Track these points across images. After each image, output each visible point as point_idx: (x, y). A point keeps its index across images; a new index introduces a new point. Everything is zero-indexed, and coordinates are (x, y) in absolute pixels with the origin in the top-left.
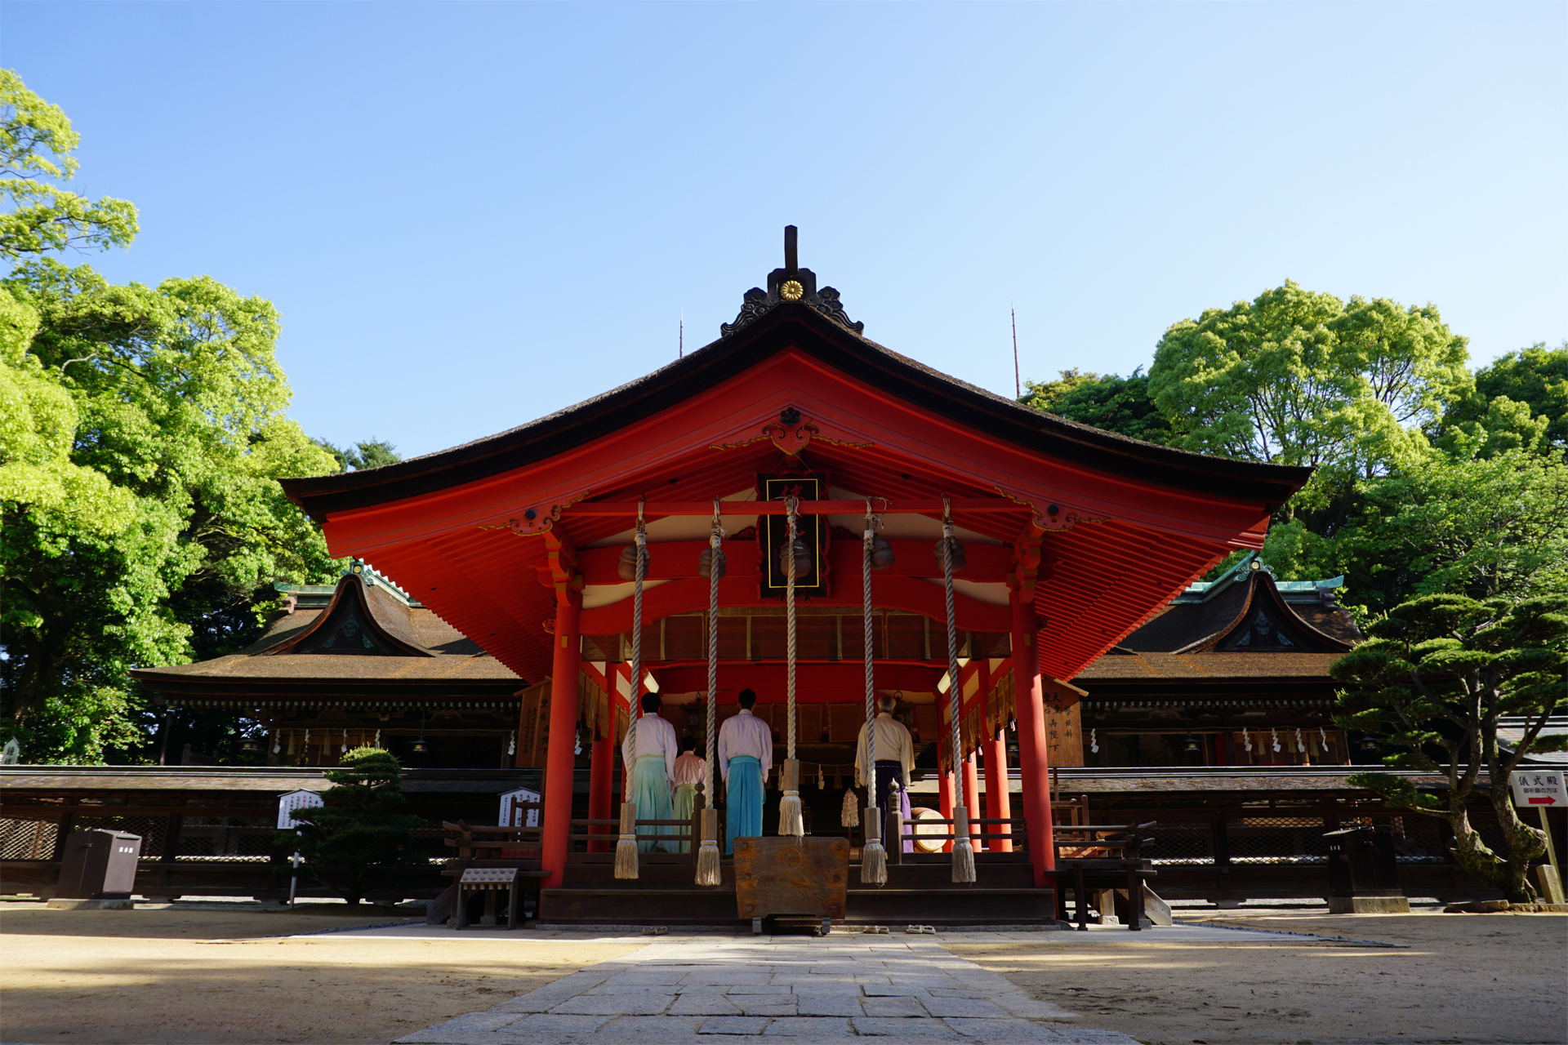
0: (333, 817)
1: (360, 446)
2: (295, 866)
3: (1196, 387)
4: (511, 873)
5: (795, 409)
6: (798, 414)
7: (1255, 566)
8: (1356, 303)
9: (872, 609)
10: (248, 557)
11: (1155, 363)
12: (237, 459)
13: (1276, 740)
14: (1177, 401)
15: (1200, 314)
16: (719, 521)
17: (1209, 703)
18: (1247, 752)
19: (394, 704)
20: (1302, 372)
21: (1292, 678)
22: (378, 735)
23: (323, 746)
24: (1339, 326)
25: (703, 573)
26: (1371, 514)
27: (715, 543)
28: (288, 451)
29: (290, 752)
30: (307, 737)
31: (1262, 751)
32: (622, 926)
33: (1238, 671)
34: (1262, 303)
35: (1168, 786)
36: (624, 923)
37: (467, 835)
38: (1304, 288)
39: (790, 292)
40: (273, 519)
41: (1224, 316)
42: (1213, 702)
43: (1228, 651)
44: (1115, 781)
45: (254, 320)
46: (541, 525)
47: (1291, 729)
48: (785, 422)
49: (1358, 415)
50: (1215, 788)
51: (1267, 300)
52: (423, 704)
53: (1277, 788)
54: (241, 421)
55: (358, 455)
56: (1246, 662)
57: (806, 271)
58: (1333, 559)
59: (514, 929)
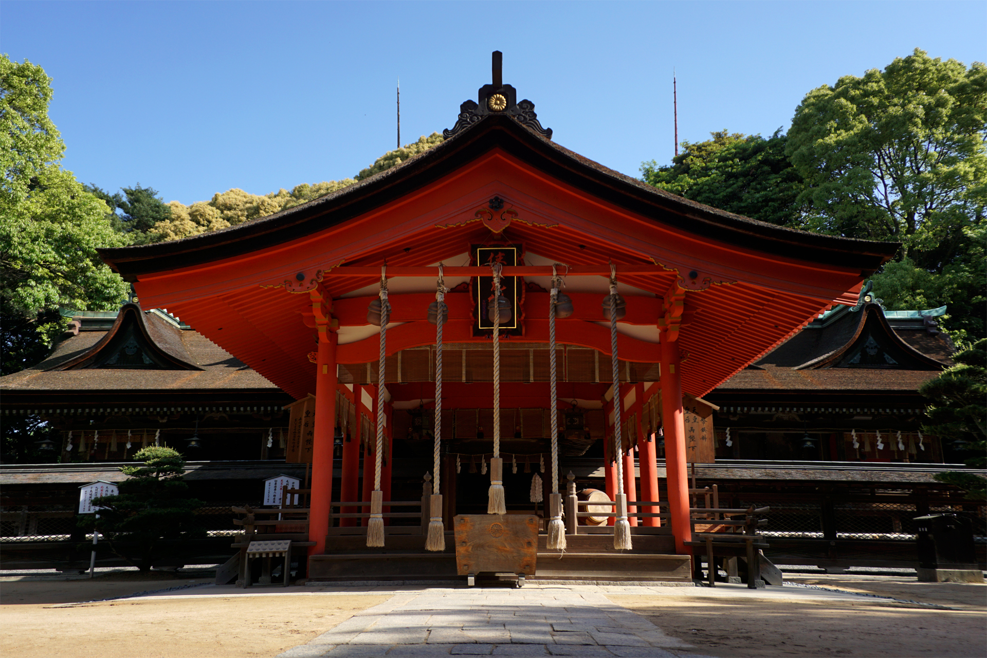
0: (129, 502)
1: (125, 191)
2: (95, 542)
3: (827, 147)
4: (286, 544)
5: (500, 197)
6: (502, 202)
7: (867, 299)
8: (976, 69)
9: (555, 344)
10: (35, 288)
11: (793, 125)
12: (19, 204)
13: (880, 440)
14: (810, 159)
15: (836, 81)
16: (443, 281)
17: (823, 410)
18: (855, 449)
19: (173, 409)
20: (921, 133)
21: (894, 391)
22: (157, 434)
23: (110, 444)
24: (959, 91)
25: (432, 320)
26: (975, 254)
27: (440, 298)
28: (65, 198)
29: (82, 449)
30: (96, 437)
31: (867, 448)
32: (370, 582)
33: (848, 385)
34: (892, 72)
35: (786, 476)
36: (372, 579)
37: (251, 516)
38: (930, 56)
39: (496, 104)
40: (56, 256)
41: (856, 84)
42: (826, 409)
43: (841, 367)
44: (744, 470)
45: (27, 84)
46: (309, 285)
47: (893, 432)
48: (492, 207)
49: (969, 169)
50: (825, 478)
51: (896, 68)
52: (197, 409)
53: (876, 480)
54: (22, 171)
55: (125, 199)
56: (856, 377)
57: (509, 86)
58: (939, 290)
59: (288, 586)
